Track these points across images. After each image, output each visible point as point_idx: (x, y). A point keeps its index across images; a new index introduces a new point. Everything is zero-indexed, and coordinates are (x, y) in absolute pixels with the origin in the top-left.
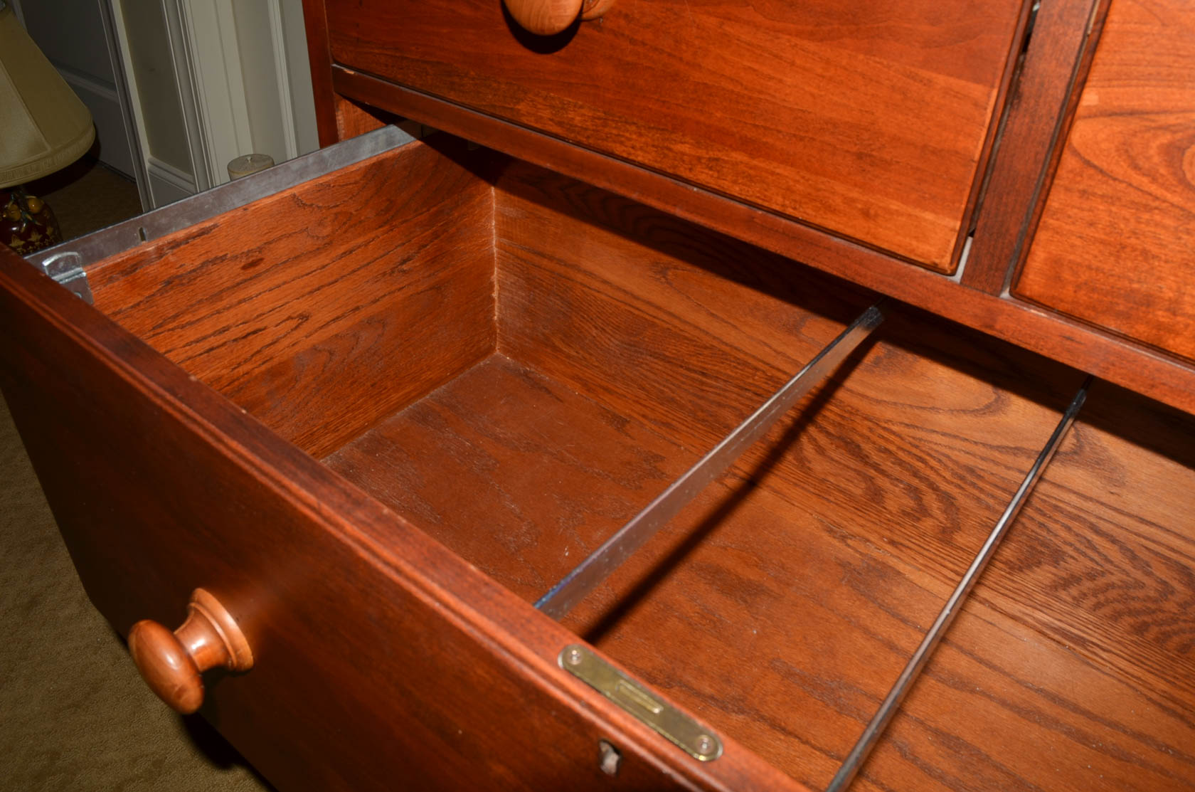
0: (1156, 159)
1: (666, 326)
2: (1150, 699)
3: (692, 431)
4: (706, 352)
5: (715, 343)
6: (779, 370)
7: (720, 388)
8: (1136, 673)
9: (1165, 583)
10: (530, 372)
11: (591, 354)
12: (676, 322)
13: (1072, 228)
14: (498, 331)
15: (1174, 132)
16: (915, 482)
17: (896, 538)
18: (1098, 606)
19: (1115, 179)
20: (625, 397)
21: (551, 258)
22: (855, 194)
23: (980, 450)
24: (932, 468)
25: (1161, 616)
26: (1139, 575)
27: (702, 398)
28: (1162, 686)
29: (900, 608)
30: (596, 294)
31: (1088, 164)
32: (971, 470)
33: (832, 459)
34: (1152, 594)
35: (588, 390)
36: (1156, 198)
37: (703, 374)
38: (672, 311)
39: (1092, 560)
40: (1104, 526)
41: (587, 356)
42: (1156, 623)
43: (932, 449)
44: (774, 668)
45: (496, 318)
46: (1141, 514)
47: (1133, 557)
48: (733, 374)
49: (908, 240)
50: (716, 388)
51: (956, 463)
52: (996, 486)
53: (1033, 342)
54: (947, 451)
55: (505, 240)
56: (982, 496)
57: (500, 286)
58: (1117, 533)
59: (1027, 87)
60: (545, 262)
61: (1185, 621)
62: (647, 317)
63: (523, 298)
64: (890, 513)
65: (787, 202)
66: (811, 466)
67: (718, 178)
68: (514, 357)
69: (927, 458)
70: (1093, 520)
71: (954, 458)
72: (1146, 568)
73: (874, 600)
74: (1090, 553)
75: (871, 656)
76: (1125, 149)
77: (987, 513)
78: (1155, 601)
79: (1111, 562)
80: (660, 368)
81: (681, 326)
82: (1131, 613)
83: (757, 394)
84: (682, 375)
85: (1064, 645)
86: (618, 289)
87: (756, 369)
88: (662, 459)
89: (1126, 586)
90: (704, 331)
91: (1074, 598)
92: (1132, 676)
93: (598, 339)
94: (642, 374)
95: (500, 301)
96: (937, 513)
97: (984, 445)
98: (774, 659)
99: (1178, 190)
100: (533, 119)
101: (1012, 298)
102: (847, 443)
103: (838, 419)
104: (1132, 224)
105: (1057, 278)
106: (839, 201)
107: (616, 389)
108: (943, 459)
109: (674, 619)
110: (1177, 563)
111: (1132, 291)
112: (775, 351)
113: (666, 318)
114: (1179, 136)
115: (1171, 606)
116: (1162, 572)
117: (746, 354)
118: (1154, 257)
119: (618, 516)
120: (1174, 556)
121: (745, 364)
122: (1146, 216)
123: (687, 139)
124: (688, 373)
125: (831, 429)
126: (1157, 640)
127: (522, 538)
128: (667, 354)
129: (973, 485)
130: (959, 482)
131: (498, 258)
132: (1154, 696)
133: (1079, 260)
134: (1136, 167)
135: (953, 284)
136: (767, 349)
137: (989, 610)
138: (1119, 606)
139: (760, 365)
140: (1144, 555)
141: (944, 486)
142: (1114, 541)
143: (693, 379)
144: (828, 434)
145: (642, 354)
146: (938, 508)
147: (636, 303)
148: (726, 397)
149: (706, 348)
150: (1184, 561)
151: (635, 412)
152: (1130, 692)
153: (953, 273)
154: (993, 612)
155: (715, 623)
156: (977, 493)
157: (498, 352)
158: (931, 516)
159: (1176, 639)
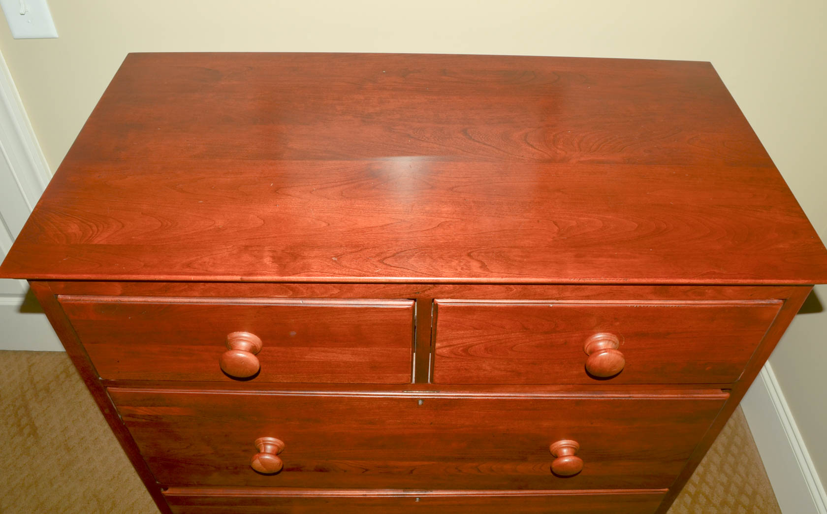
0: (461, 352)
13: (444, 369)
15: (463, 347)
19: (451, 358)
31: (443, 356)
36: (464, 359)
49: (395, 381)
76: (452, 352)
99: (469, 356)
101: (432, 383)
106: (368, 377)
111: (466, 376)
114: (465, 347)
118: (469, 369)
122: (463, 363)
123: (304, 374)
133: (448, 374)
134: (456, 355)
135: (413, 384)
153: (412, 382)
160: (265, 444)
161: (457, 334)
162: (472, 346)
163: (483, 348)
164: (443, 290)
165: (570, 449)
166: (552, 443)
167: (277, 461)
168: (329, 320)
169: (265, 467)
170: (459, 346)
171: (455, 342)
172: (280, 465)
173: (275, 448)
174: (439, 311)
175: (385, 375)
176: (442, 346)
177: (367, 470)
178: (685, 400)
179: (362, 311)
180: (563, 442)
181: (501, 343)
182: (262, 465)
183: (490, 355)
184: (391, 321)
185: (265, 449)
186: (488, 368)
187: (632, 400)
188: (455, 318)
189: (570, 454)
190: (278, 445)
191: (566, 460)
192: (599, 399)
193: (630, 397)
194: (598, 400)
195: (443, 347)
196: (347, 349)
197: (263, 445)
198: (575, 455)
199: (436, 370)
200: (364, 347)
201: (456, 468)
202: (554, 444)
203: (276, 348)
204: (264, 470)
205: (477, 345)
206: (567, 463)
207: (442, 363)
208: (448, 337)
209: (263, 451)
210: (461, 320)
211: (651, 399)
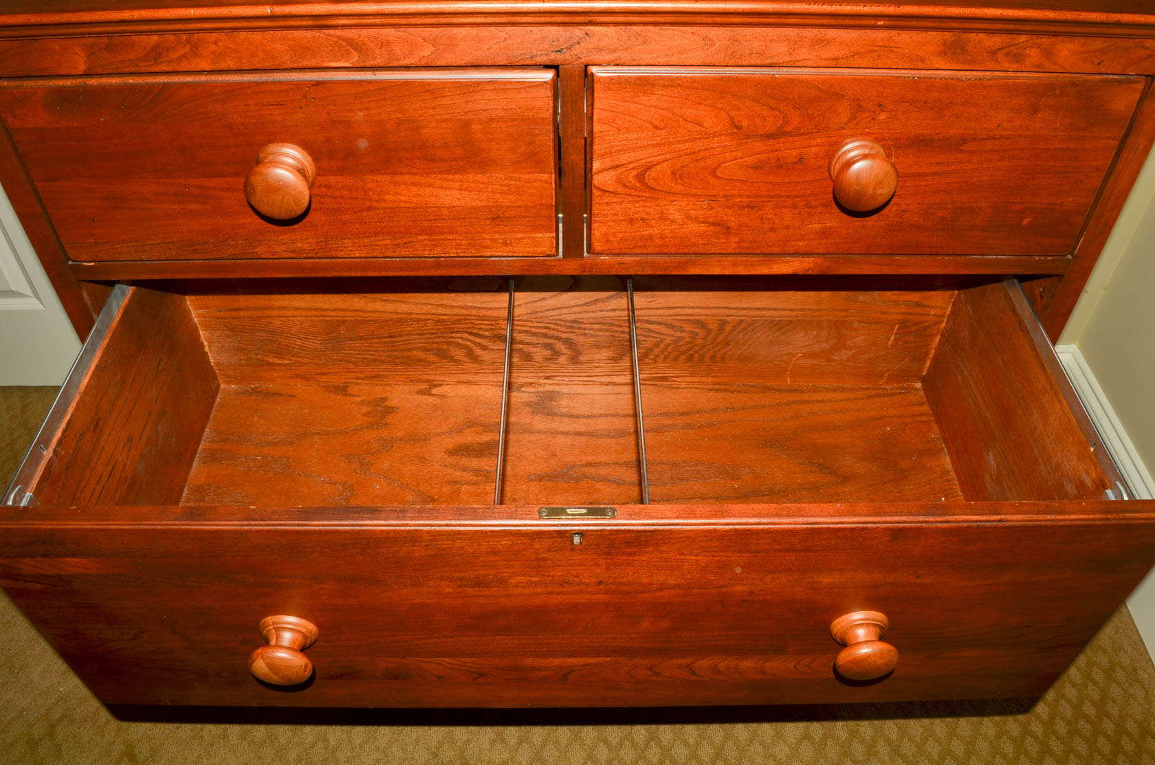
0: (633, 182)
1: (353, 319)
2: (708, 390)
3: (396, 373)
4: (389, 323)
5: (393, 316)
6: (442, 315)
7: (407, 340)
8: (697, 380)
9: (693, 332)
10: (256, 388)
11: (301, 357)
12: (361, 314)
13: (607, 219)
14: (217, 372)
15: (637, 169)
16: (547, 341)
17: (548, 375)
18: (665, 358)
19: (619, 194)
20: (339, 372)
21: (247, 309)
22: (497, 236)
23: (575, 309)
24: (554, 330)
25: (696, 348)
26: (678, 334)
27: (394, 351)
28: (711, 380)
29: (571, 411)
30: (292, 319)
31: (605, 191)
32: (575, 321)
33: (494, 349)
34: (688, 340)
35: (308, 380)
36: (639, 197)
37: (391, 337)
38: (355, 308)
39: (654, 337)
40: (652, 319)
41: (299, 359)
42: (695, 352)
43: (549, 320)
44: (532, 480)
45: (212, 364)
46: (668, 305)
47: (673, 327)
48: (412, 329)
49: (531, 249)
50: (403, 341)
51: (565, 321)
52: (592, 323)
53: (606, 271)
54: (558, 317)
55: (202, 311)
56: (587, 332)
57: (208, 342)
58: (660, 319)
59: (565, 168)
60: (243, 313)
61: (708, 345)
62: (338, 318)
63: (232, 342)
64: (539, 363)
65: (459, 251)
66: (482, 359)
67: (413, 251)
68: (238, 383)
69: (549, 325)
70: (646, 318)
71: (564, 319)
72: (681, 329)
73: (556, 415)
74: (651, 334)
75: (574, 445)
76: (619, 181)
77: (592, 339)
78: (691, 342)
79: (664, 334)
80: (358, 345)
81: (366, 315)
82: (682, 354)
83: (433, 334)
84: (375, 343)
85: (657, 385)
86: (310, 309)
87: (427, 320)
88: (385, 399)
89: (675, 342)
90: (382, 312)
91: (653, 360)
92: (695, 382)
93: (304, 345)
94: (347, 354)
95: (211, 352)
96: (565, 351)
97: (577, 306)
98: (528, 475)
99: (647, 190)
100: (270, 254)
101: (589, 255)
102: (499, 337)
103: (490, 327)
104: (633, 210)
105: (608, 241)
106: (488, 242)
107: (329, 371)
108: (558, 322)
109: (465, 486)
110: (693, 320)
111: (643, 235)
112: (435, 305)
113: (352, 314)
114: (640, 170)
115: (699, 341)
116: (687, 327)
117: (417, 314)
118: (647, 219)
119: (388, 448)
120: (691, 318)
121: (419, 320)
122: (637, 205)
123: (386, 238)
124: (380, 340)
125: (487, 334)
126: (699, 360)
127: (344, 494)
128: (360, 335)
129: (579, 328)
130: (571, 330)
131: (200, 324)
132: (710, 387)
133: (615, 231)
134: (626, 187)
135: (560, 260)
136: (429, 306)
137: (613, 387)
138: (675, 353)
139: (429, 317)
140: (677, 324)
141: (564, 336)
142: (660, 323)
143: (385, 342)
144: (486, 337)
145: (342, 342)
146: (565, 348)
147: (325, 313)
148: (412, 343)
149: (387, 321)
150: (697, 318)
151: (349, 378)
152: (698, 391)
153: (558, 255)
154: (616, 387)
155: (485, 475)
156: (582, 331)
157: (222, 386)
158: (562, 354)
159: (708, 355)
160: (279, 629)
161: (627, 139)
162: (650, 168)
163: (669, 172)
164: (601, 46)
165: (871, 628)
166: (834, 620)
167: (299, 661)
168: (420, 112)
169: (276, 674)
170: (631, 166)
171: (623, 158)
172: (305, 670)
173: (300, 637)
174: (597, 86)
175: (514, 235)
176: (602, 167)
177: (481, 675)
178: (1109, 526)
179: (471, 89)
180: (857, 616)
181: (697, 160)
182: (271, 669)
183: (680, 188)
184: (519, 111)
185: (278, 637)
186: (678, 217)
187: (1004, 528)
188: (622, 103)
189: (873, 638)
190: (303, 630)
191: (865, 650)
192: (939, 525)
193: (1001, 521)
194: (936, 528)
195: (604, 170)
196: (451, 177)
197: (274, 631)
198: (882, 638)
199: (596, 222)
200: (477, 173)
201: (650, 669)
202: (839, 619)
203: (339, 178)
204: (275, 679)
205: (658, 164)
206: (868, 656)
207: (605, 207)
208: (612, 147)
209: (273, 642)
210: (632, 106)
211: (1043, 523)
